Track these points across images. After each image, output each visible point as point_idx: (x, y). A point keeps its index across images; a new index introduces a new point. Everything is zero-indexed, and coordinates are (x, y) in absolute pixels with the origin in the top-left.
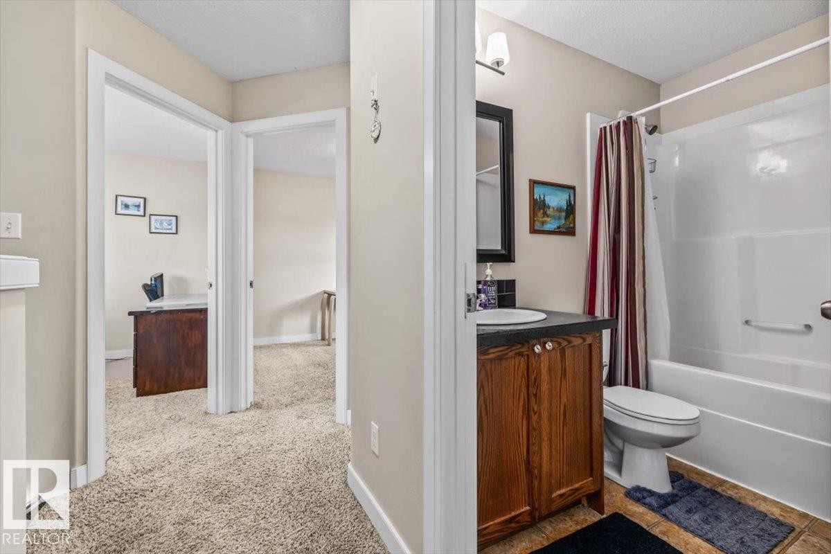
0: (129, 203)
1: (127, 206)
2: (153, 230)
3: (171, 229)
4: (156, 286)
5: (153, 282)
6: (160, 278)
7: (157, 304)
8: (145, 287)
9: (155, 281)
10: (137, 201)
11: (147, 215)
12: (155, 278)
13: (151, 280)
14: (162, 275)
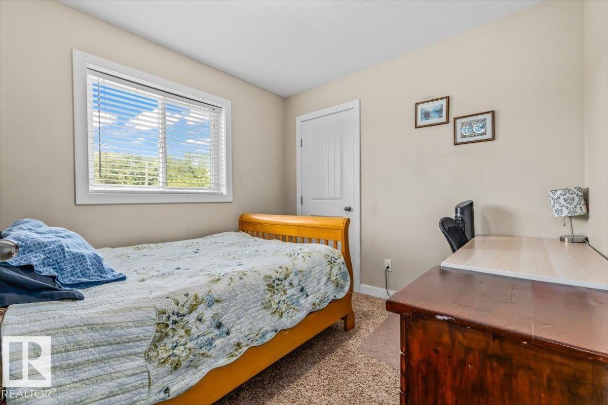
0: (431, 110)
1: (427, 115)
2: (459, 140)
3: (484, 133)
4: (463, 220)
5: (459, 215)
6: (468, 209)
7: (456, 262)
8: (444, 222)
9: (462, 213)
10: (437, 104)
11: (451, 120)
12: (461, 209)
13: (456, 212)
14: (471, 204)
